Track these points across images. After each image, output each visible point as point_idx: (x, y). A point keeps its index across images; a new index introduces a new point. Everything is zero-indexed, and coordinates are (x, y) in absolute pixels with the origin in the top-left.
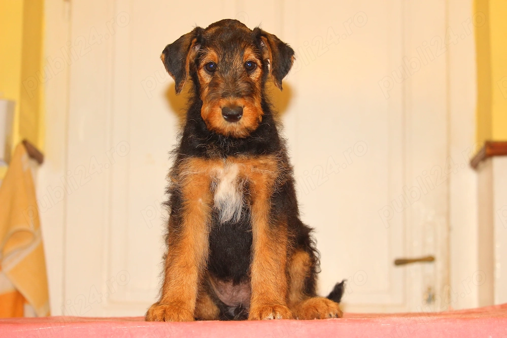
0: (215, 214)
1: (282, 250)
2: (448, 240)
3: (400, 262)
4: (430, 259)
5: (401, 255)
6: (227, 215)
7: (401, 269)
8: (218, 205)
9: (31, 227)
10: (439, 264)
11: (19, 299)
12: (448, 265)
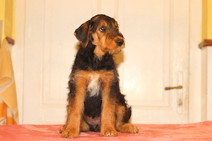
0: (88, 93)
1: (114, 107)
2: (188, 79)
3: (167, 89)
4: (180, 87)
5: (168, 86)
6: (93, 94)
7: (168, 91)
8: (89, 90)
9: (10, 76)
10: (184, 90)
11: (5, 106)
12: (188, 90)
